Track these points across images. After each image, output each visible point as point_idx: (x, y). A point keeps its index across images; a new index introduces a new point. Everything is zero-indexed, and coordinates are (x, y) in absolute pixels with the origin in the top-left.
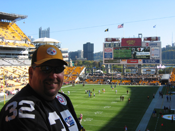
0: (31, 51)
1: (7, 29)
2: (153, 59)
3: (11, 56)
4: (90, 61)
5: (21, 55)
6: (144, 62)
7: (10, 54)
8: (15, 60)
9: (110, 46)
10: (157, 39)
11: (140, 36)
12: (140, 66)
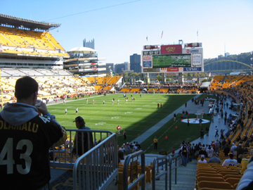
0: (66, 61)
1: (41, 38)
2: (195, 67)
3: (45, 66)
4: (136, 73)
5: (55, 65)
6: (185, 70)
7: (43, 65)
8: (48, 71)
9: (148, 54)
10: (198, 45)
11: (181, 42)
12: (180, 74)
